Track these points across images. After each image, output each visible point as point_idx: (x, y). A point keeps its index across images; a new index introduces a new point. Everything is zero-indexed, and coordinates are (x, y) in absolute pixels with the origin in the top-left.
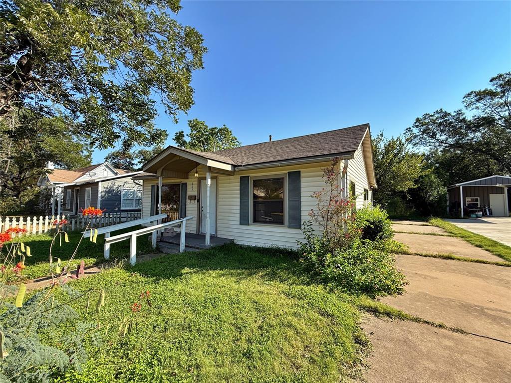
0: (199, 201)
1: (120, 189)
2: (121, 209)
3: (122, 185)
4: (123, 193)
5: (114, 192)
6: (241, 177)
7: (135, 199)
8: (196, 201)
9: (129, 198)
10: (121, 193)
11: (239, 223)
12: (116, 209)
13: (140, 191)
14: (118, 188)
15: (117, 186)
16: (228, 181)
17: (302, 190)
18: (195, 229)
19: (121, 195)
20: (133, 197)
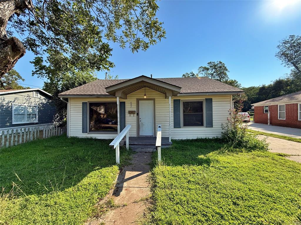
0: (138, 114)
1: (10, 104)
2: (13, 124)
3: (13, 100)
4: (14, 108)
5: (5, 107)
6: (174, 100)
7: (26, 113)
8: (136, 115)
9: (21, 113)
10: (11, 109)
11: (173, 127)
12: (8, 124)
13: (30, 106)
14: (8, 103)
15: (7, 102)
16: (165, 102)
17: (213, 108)
18: (136, 134)
19: (12, 111)
20: (24, 112)
